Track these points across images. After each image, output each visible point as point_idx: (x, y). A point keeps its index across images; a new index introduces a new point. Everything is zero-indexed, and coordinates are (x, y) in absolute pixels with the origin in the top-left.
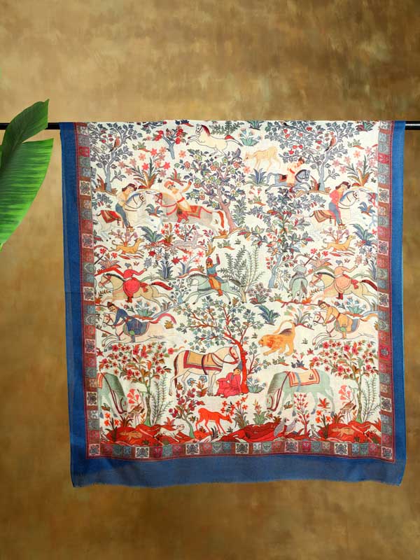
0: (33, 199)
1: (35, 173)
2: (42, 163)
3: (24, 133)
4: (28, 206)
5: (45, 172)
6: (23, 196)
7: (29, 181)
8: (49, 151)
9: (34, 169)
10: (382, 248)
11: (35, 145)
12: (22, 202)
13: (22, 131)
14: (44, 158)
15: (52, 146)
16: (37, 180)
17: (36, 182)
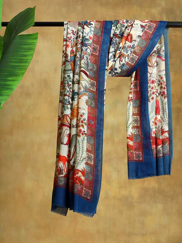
0: (24, 73)
1: (26, 56)
2: (30, 49)
3: (18, 28)
4: (20, 78)
5: (32, 55)
6: (17, 71)
7: (21, 61)
8: (35, 41)
9: (25, 53)
10: (94, 49)
11: (26, 37)
12: (16, 75)
13: (17, 28)
14: (32, 46)
15: (37, 38)
16: (27, 60)
17: (26, 62)
